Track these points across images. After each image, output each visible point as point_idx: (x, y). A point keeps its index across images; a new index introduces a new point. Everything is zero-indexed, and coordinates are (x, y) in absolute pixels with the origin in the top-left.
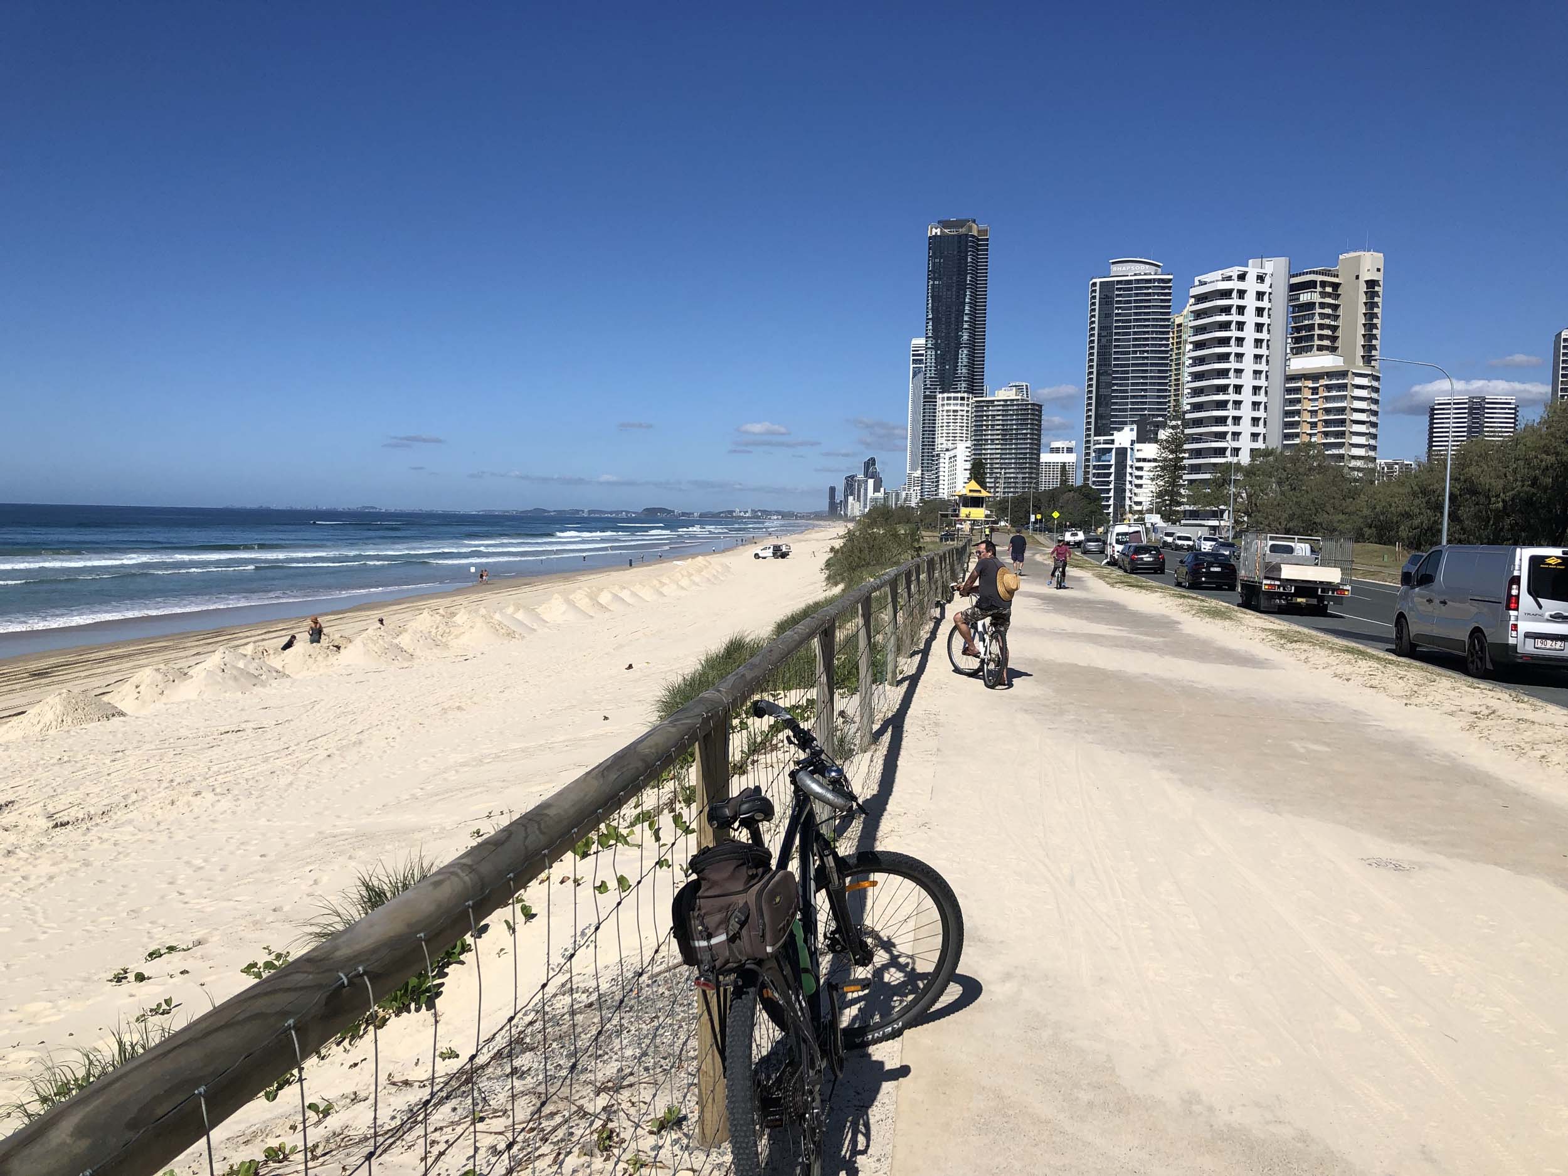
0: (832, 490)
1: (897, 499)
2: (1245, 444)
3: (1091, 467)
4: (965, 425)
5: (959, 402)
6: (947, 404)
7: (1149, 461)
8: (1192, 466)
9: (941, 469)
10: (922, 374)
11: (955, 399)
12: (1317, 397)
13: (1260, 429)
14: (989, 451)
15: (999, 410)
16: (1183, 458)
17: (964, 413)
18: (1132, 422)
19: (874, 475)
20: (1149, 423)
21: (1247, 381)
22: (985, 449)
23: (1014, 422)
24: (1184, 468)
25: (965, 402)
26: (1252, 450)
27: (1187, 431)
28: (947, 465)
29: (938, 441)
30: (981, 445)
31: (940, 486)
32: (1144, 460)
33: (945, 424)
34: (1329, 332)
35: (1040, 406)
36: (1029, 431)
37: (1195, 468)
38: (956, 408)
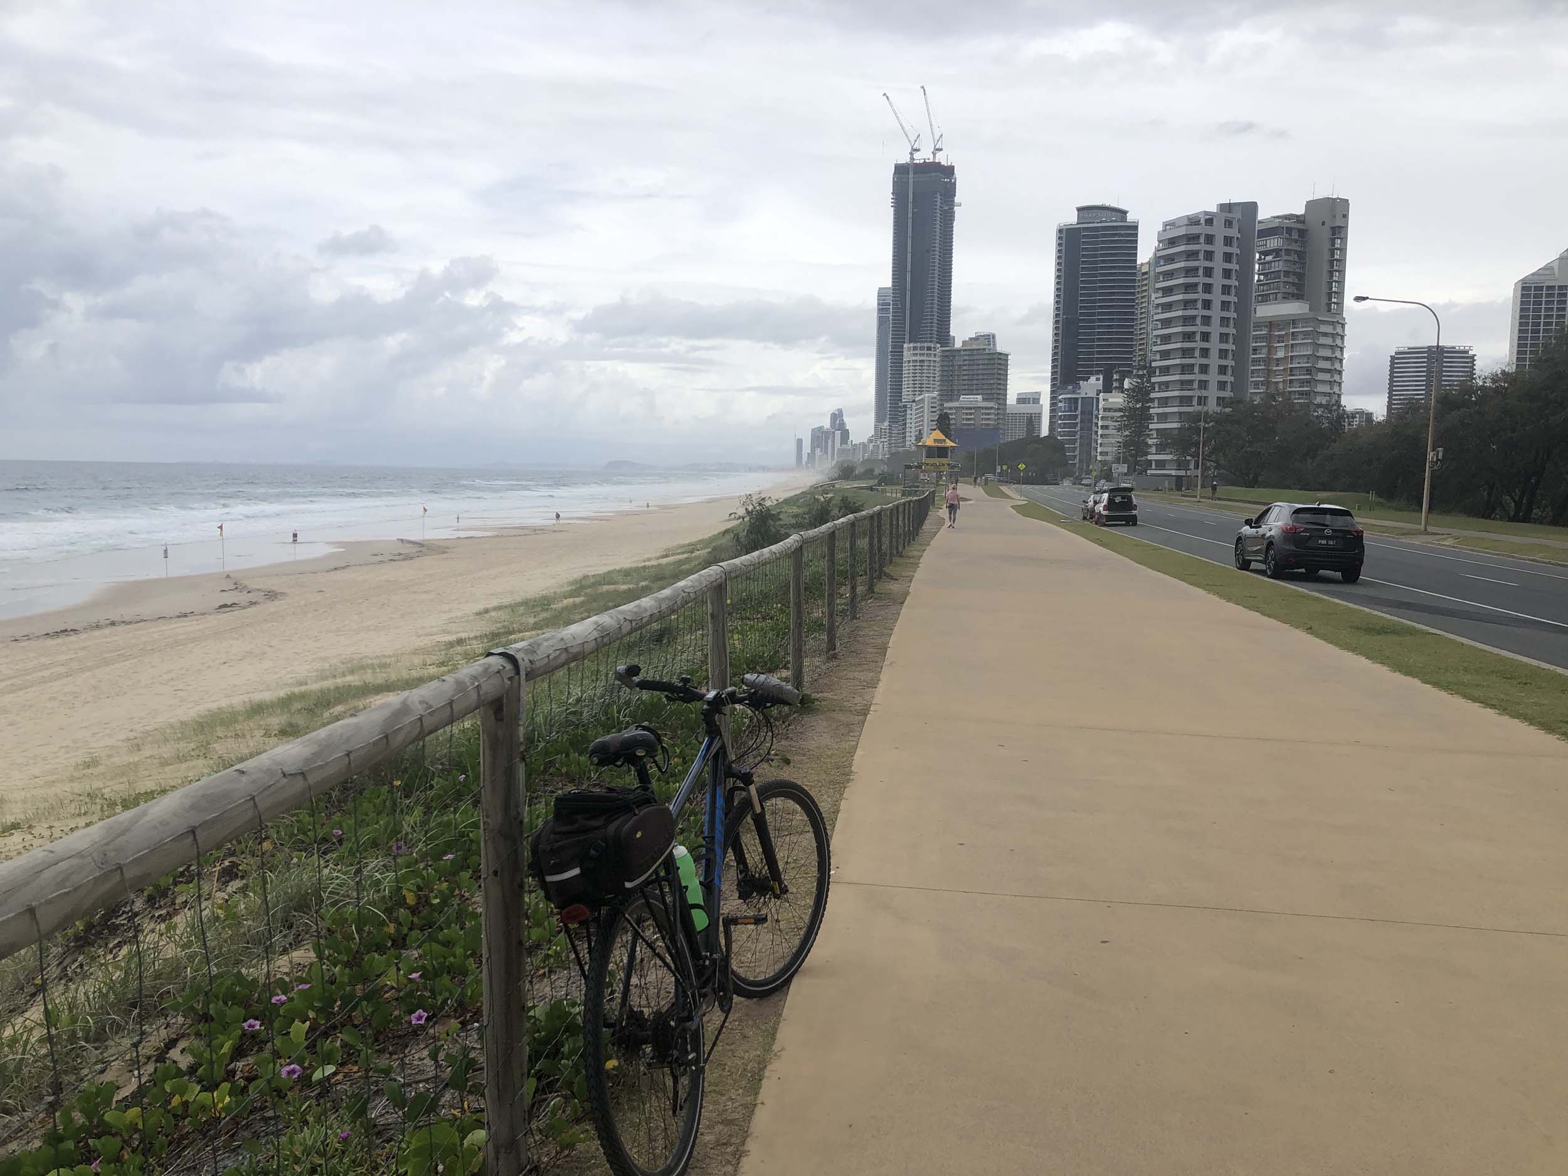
0: (800, 442)
1: (865, 452)
2: (1213, 393)
3: (1058, 418)
4: (932, 375)
5: (925, 352)
6: (914, 354)
7: (1116, 410)
8: (1158, 414)
9: (908, 420)
10: (889, 323)
13: (1229, 378)
15: (965, 360)
16: (1149, 407)
17: (932, 364)
18: (1098, 373)
19: (842, 428)
20: (1116, 372)
21: (1215, 329)
24: (1150, 417)
25: (932, 352)
26: (1218, 398)
27: (1153, 380)
28: (913, 416)
29: (904, 392)
30: (948, 395)
31: (908, 438)
32: (1110, 410)
33: (911, 375)
34: (1296, 281)
35: (1007, 355)
36: (995, 381)
37: (1163, 417)
38: (922, 358)
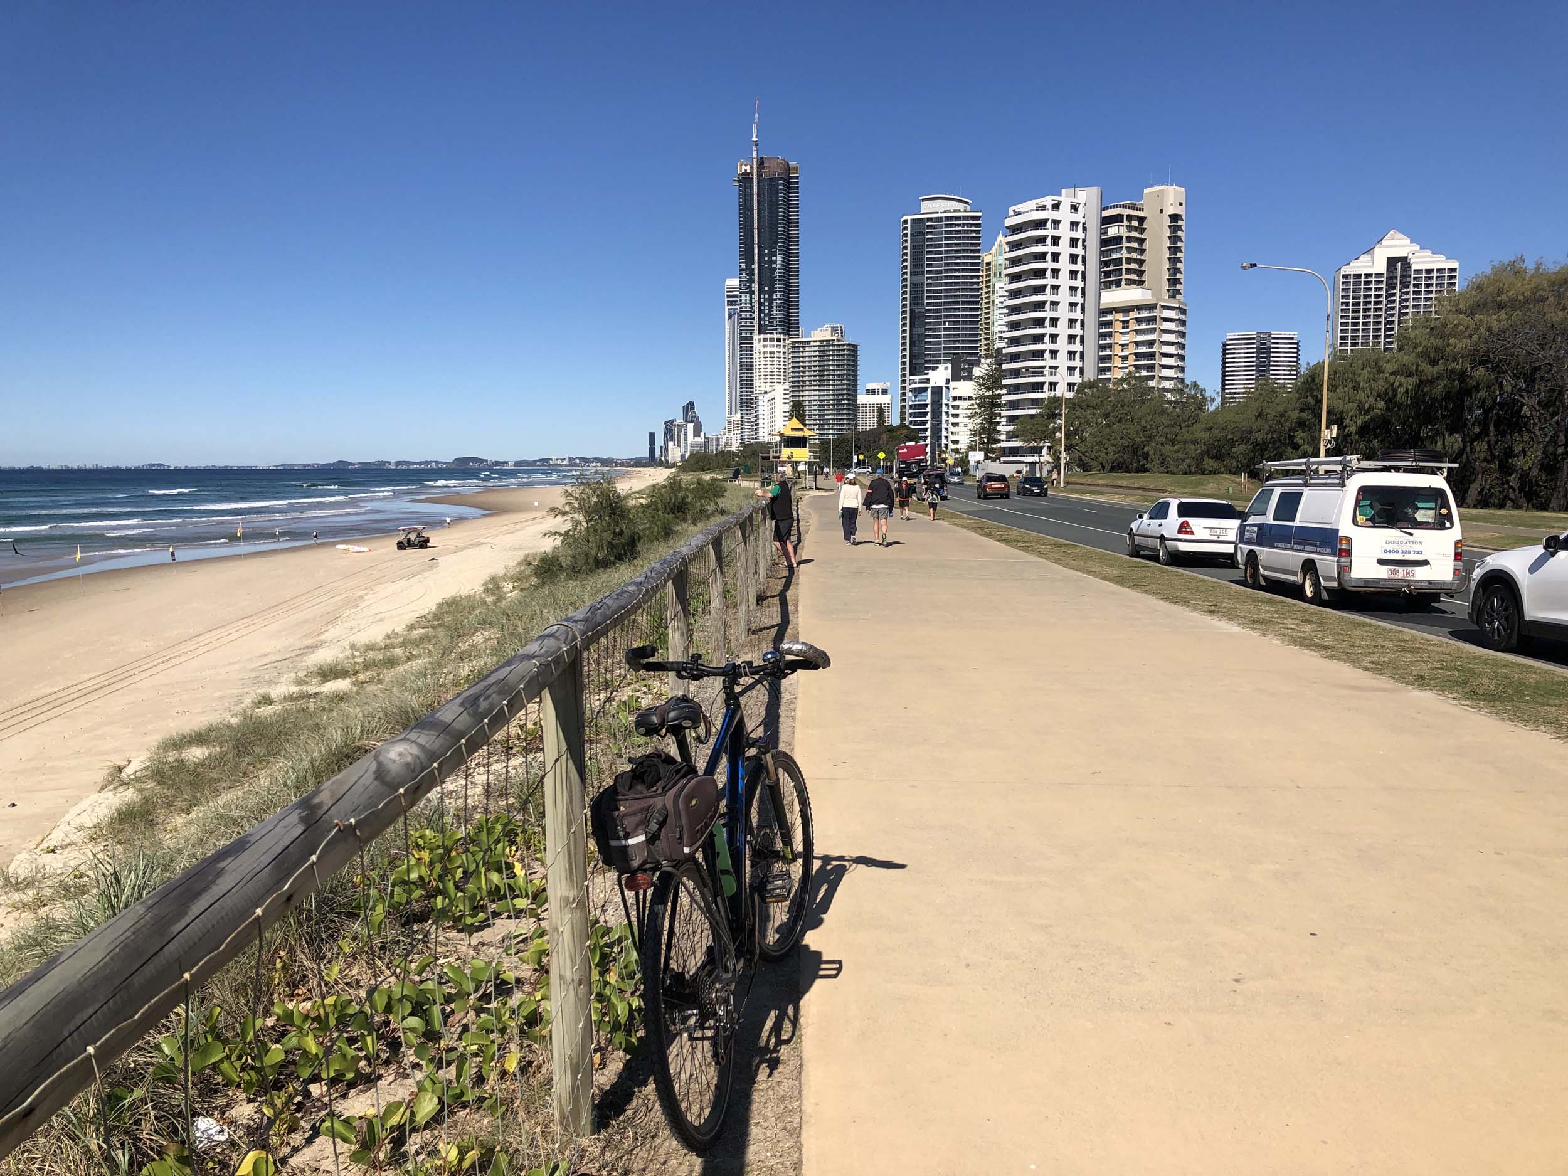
0: (652, 436)
1: (718, 444)
2: (1062, 378)
3: (908, 407)
4: (782, 367)
5: (776, 343)
6: (764, 346)
7: (965, 399)
8: (1009, 402)
9: (760, 412)
10: (737, 316)
11: (772, 340)
12: (1127, 330)
13: (1077, 363)
14: (807, 393)
15: (816, 351)
17: (781, 355)
18: (946, 362)
19: (694, 420)
21: (1063, 314)
22: (803, 391)
23: (830, 363)
24: (1000, 406)
25: (782, 344)
28: (766, 408)
29: (756, 383)
30: (799, 387)
31: (761, 430)
32: (960, 398)
33: (762, 366)
34: (1136, 266)
35: (856, 346)
36: (845, 372)
37: (1014, 404)
38: (772, 350)
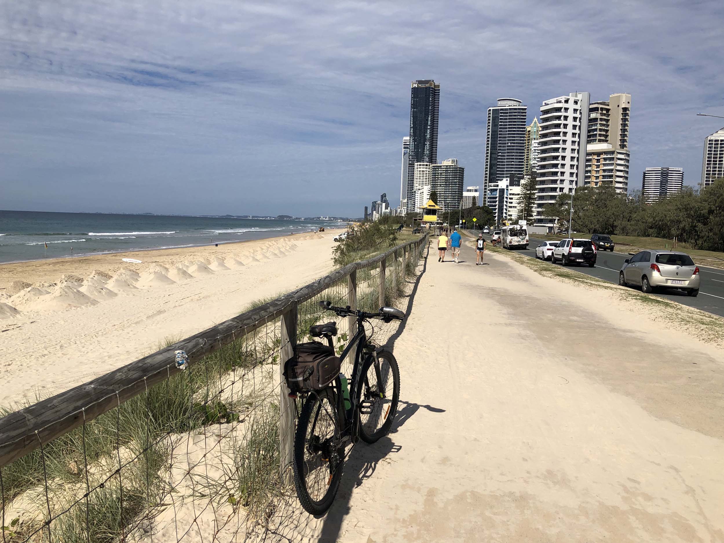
0: (366, 208)
1: (396, 213)
2: (566, 186)
3: (487, 198)
4: (428, 178)
5: (425, 167)
6: (420, 168)
7: (516, 195)
8: (538, 196)
9: (416, 199)
10: (408, 154)
11: (423, 165)
12: (599, 164)
14: (439, 190)
17: (427, 172)
18: (507, 177)
19: (385, 202)
20: (515, 177)
21: (568, 154)
22: (437, 189)
23: (451, 176)
24: (535, 198)
25: (428, 167)
26: (570, 188)
28: (419, 197)
29: (416, 185)
30: (435, 187)
31: (416, 207)
32: (513, 194)
33: (418, 177)
34: (604, 133)
35: (463, 169)
36: (458, 181)
37: (541, 198)
38: (423, 170)
